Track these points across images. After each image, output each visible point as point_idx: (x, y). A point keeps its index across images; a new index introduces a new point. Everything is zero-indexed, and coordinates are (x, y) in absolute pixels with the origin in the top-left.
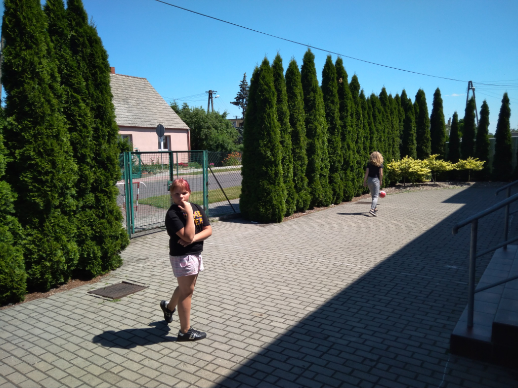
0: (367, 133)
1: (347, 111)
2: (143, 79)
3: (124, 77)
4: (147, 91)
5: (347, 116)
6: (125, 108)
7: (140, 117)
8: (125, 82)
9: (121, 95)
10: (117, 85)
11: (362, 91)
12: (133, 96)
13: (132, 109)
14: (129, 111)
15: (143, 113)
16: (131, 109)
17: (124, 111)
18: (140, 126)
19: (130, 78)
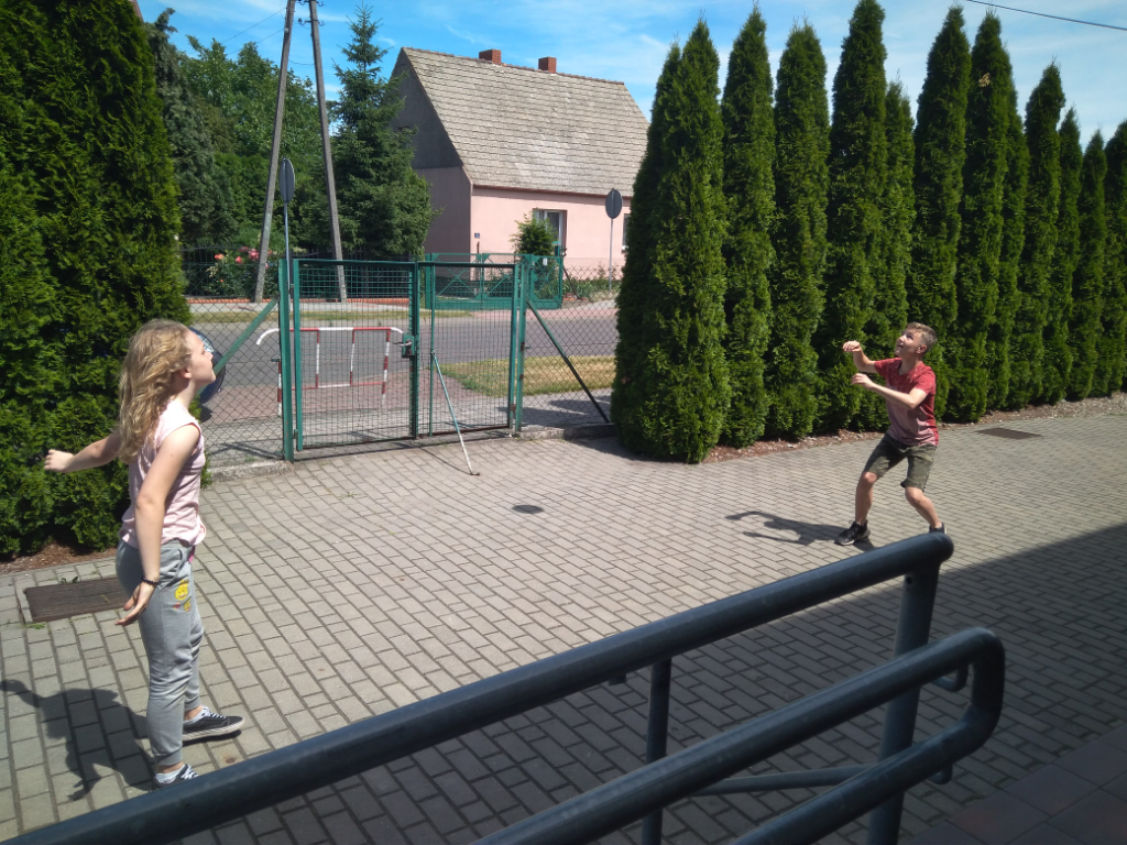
0: (1072, 234)
1: (993, 169)
2: (617, 84)
3: (575, 80)
4: (620, 113)
5: (991, 185)
6: (563, 151)
7: (590, 172)
8: (573, 90)
9: (560, 121)
10: (554, 99)
11: (1071, 114)
12: (584, 125)
13: (578, 153)
14: (569, 158)
15: (600, 161)
16: (574, 152)
17: (558, 157)
18: (587, 191)
19: (588, 82)
